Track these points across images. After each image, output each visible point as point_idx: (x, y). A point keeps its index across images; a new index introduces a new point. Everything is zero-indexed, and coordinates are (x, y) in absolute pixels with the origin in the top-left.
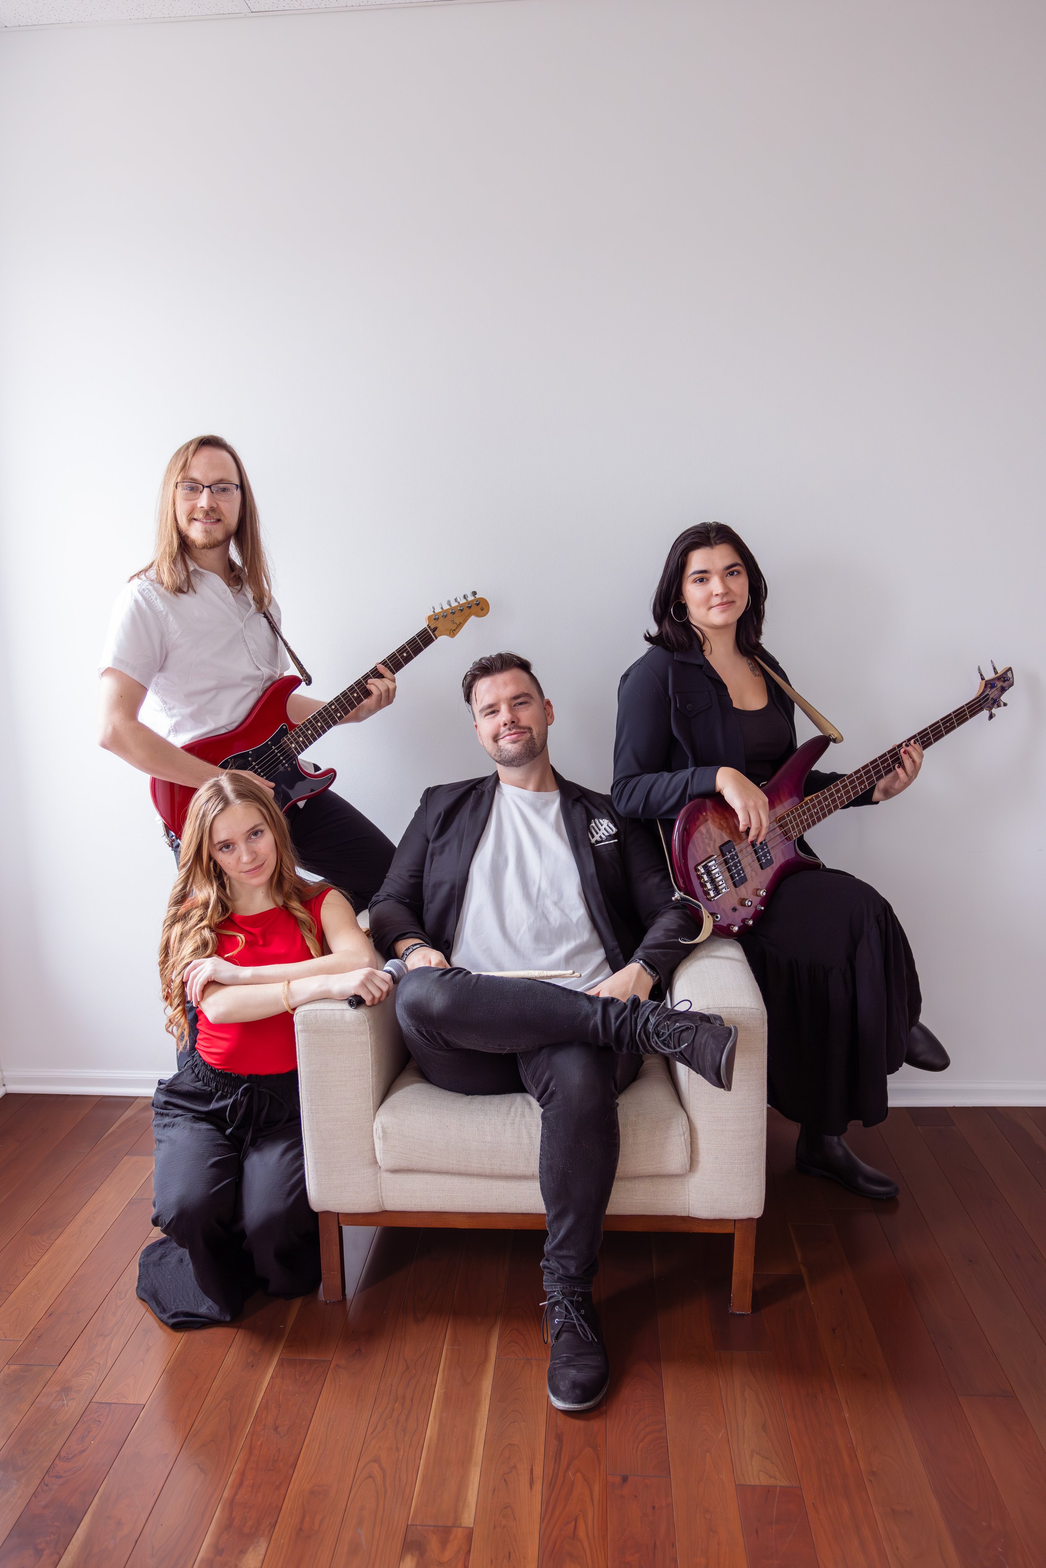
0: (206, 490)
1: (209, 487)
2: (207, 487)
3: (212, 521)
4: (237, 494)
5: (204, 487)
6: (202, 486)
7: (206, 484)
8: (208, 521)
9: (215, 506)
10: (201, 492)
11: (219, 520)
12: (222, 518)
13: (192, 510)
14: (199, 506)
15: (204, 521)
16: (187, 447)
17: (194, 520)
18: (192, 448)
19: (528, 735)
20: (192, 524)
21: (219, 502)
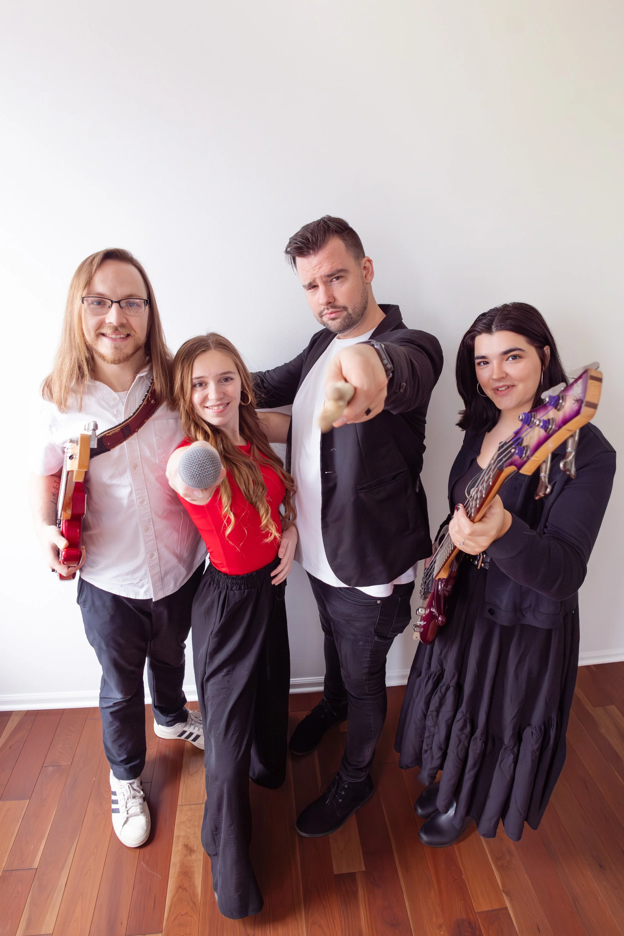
0: (115, 306)
1: (119, 302)
2: (115, 302)
3: (122, 336)
4: (145, 310)
5: (112, 302)
6: (110, 301)
7: (114, 300)
8: (118, 337)
9: (125, 321)
10: (109, 307)
11: (128, 335)
12: (132, 333)
13: (101, 324)
14: (107, 321)
15: (113, 336)
16: (92, 258)
17: (101, 335)
18: (97, 260)
19: (345, 313)
20: (99, 339)
21: (129, 318)
